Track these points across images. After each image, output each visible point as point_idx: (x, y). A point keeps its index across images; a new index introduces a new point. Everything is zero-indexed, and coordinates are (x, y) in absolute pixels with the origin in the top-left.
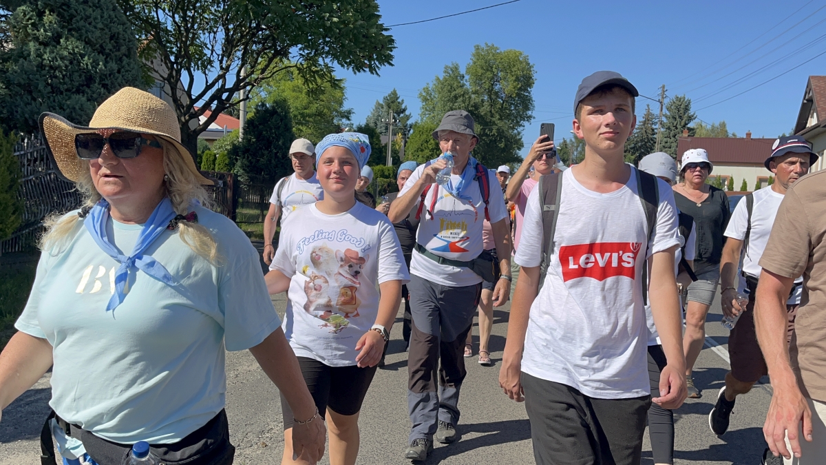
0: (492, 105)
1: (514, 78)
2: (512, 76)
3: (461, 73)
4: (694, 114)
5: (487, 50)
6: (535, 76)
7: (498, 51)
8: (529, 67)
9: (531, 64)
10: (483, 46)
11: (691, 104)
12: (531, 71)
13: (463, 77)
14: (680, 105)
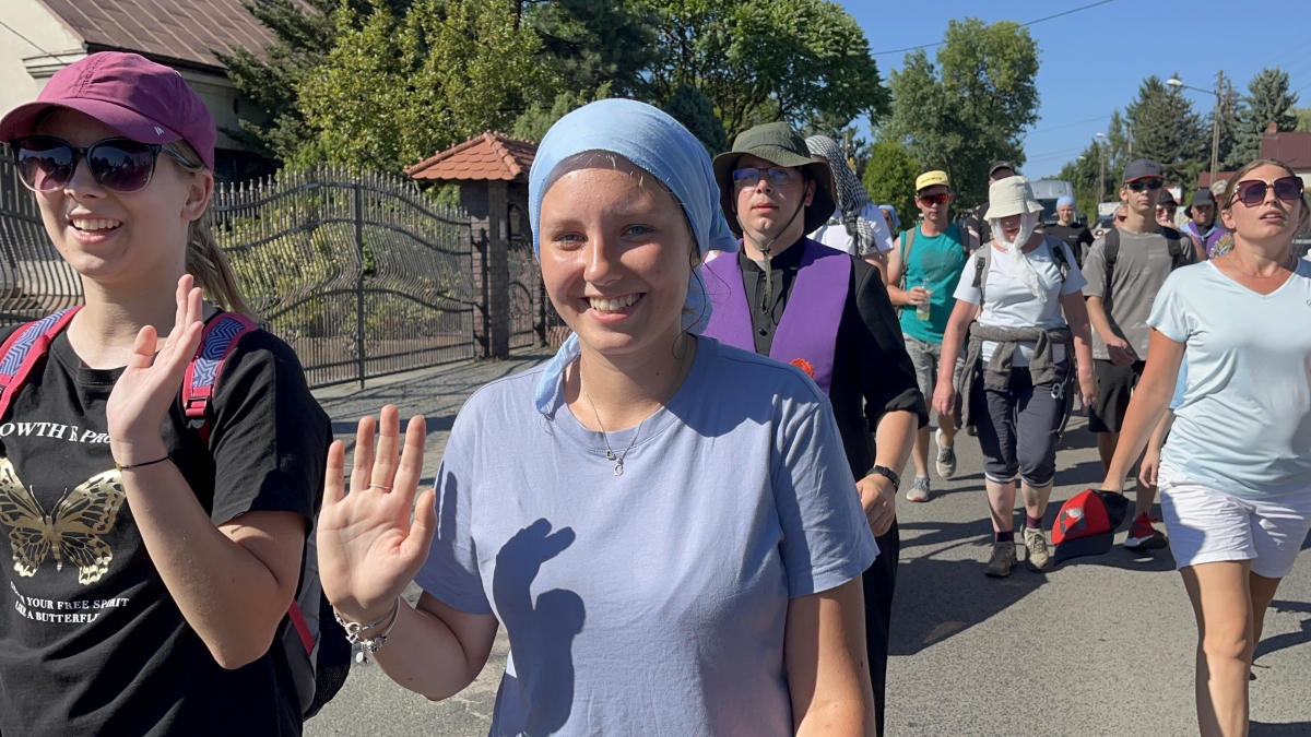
0: (976, 105)
1: (1008, 64)
2: (1006, 61)
3: (929, 63)
5: (967, 26)
6: (1039, 57)
7: (983, 27)
8: (1031, 45)
9: (1033, 41)
10: (961, 20)
11: (1289, 79)
12: (1033, 50)
13: (932, 67)
14: (1272, 83)
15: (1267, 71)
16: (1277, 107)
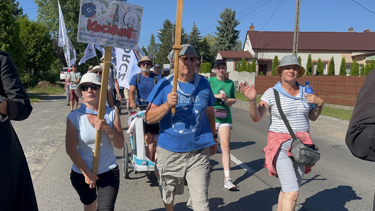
4: (238, 21)
11: (236, 14)
14: (230, 14)
15: (227, 9)
16: (232, 25)
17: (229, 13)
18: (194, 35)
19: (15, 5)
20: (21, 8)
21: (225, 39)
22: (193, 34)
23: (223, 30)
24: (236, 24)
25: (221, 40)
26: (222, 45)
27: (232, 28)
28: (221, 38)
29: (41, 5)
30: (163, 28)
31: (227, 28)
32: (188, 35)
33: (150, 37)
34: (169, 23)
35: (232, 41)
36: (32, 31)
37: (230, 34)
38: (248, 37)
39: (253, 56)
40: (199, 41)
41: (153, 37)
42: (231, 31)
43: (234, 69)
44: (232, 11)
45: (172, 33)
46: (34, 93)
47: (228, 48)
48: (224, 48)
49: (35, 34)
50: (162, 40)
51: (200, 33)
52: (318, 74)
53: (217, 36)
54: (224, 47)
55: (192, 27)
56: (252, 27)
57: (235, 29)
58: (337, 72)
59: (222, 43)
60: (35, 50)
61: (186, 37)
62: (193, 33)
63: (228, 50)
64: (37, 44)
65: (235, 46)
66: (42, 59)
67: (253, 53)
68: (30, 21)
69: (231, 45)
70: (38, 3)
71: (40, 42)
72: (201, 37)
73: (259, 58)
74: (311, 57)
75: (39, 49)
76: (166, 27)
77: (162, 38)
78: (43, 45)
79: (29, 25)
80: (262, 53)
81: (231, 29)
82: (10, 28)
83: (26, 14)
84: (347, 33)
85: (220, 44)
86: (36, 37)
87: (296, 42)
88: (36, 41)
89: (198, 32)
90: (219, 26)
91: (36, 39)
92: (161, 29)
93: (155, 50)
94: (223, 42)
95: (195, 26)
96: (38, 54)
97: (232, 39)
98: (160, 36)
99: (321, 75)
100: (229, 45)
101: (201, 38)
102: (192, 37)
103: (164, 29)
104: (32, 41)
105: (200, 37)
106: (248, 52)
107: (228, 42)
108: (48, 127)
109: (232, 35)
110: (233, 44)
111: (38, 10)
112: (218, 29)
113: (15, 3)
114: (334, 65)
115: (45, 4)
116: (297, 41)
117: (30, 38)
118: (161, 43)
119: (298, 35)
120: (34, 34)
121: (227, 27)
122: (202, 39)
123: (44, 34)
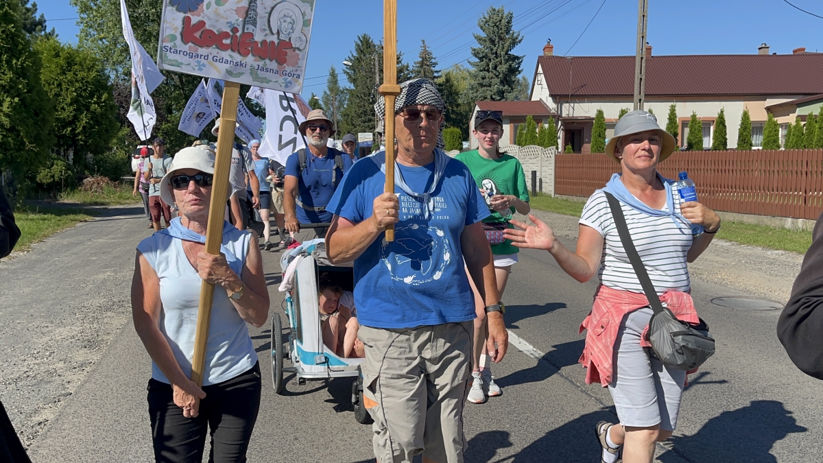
11: (513, 20)
14: (500, 21)
15: (494, 10)
16: (507, 45)
17: (499, 19)
18: (424, 67)
19: (28, 10)
20: (42, 16)
21: (491, 75)
22: (421, 66)
23: (486, 56)
24: (514, 42)
25: (483, 78)
26: (485, 88)
27: (505, 50)
28: (482, 74)
29: (85, 9)
30: (355, 54)
31: (494, 51)
32: (411, 68)
33: (328, 74)
34: (367, 42)
35: (505, 79)
36: (68, 67)
37: (501, 63)
38: (540, 70)
39: (553, 111)
40: (436, 80)
41: (333, 75)
42: (504, 57)
43: (510, 140)
44: (506, 13)
45: (374, 65)
46: (77, 202)
47: (499, 95)
48: (488, 94)
49: (74, 74)
50: (354, 81)
51: (436, 64)
52: (690, 146)
53: (473, 69)
54: (488, 92)
55: (420, 50)
56: (549, 47)
57: (513, 52)
58: (732, 142)
59: (484, 84)
60: (74, 110)
61: (406, 72)
62: (422, 64)
63: (499, 98)
64: (79, 95)
65: (512, 89)
66: (92, 127)
67: (551, 104)
68: (62, 45)
69: (505, 88)
70: (79, 4)
71: (85, 90)
72: (440, 71)
73: (564, 115)
74: (676, 112)
75: (83, 106)
76: (362, 51)
77: (353, 77)
78: (92, 96)
79: (61, 54)
80: (572, 105)
81: (503, 53)
82: (19, 63)
83: (53, 31)
84: (756, 56)
85: (482, 85)
86: (76, 81)
87: (641, 79)
88: (76, 90)
89: (433, 61)
90: (477, 46)
91: (77, 84)
92: (351, 56)
93: (340, 101)
94: (486, 81)
95: (425, 47)
96: (81, 117)
97: (506, 75)
98: (348, 71)
99: (698, 149)
100: (501, 87)
101: (440, 74)
102: (420, 72)
103: (358, 56)
104: (67, 89)
105: (437, 72)
106: (540, 103)
107: (497, 81)
108: (109, 273)
109: (505, 66)
110: (509, 86)
111: (79, 20)
112: (476, 54)
113: (29, 6)
114: (725, 127)
115: (95, 8)
116: (643, 78)
117: (63, 84)
118: (353, 87)
119: (644, 65)
120: (72, 73)
121: (496, 48)
122: (441, 76)
123: (93, 74)
